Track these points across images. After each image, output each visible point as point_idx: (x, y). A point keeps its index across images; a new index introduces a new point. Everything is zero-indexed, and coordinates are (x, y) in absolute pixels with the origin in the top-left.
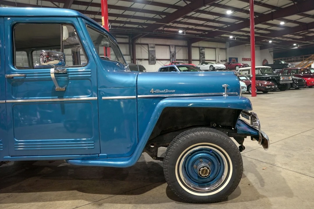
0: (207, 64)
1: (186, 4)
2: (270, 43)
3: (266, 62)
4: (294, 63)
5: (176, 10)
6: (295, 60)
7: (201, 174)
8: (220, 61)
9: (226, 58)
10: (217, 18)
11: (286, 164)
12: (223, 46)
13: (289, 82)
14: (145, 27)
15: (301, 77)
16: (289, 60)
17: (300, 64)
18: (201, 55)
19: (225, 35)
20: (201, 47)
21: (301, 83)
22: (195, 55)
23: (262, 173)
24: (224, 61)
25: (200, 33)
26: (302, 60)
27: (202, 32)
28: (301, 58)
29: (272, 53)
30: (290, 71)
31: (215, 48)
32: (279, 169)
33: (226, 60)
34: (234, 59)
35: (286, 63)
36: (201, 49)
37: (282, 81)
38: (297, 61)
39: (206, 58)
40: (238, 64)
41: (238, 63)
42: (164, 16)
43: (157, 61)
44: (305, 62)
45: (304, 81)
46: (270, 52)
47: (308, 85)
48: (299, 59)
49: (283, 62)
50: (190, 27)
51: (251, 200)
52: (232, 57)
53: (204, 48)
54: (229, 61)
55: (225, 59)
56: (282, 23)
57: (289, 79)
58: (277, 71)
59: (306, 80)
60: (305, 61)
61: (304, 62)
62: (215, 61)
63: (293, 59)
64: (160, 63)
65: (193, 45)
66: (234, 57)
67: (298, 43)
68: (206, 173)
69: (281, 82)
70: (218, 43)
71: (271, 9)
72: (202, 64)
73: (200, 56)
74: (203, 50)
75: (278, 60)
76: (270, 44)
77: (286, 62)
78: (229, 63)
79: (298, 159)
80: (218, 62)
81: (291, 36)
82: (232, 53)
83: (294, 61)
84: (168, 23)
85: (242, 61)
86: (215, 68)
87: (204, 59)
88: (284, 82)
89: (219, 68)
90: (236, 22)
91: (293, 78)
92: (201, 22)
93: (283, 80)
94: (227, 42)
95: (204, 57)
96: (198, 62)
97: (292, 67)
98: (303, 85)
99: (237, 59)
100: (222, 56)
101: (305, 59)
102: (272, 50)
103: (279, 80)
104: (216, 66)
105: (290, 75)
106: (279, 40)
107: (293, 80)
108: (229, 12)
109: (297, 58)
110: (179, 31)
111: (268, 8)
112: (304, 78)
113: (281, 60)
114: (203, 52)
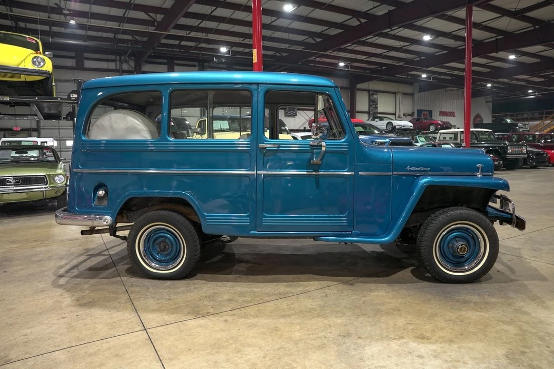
0: (381, 119)
1: (359, 23)
2: (489, 87)
3: (479, 120)
4: (527, 123)
5: (340, 31)
6: (529, 117)
7: (459, 251)
8: (402, 116)
9: (413, 109)
10: (406, 46)
11: (535, 257)
12: (409, 89)
13: (521, 155)
14: (285, 55)
15: (539, 149)
16: (520, 117)
17: (537, 125)
18: (371, 104)
19: (414, 73)
20: (372, 90)
21: (540, 158)
22: (362, 103)
23: (509, 263)
24: (409, 115)
25: (374, 67)
26: (541, 119)
27: (377, 66)
28: (540, 114)
29: (490, 104)
30: (521, 137)
31: (395, 93)
32: (528, 261)
33: (413, 113)
34: (425, 113)
35: (514, 122)
36: (371, 93)
37: (510, 154)
38: (533, 119)
39: (380, 109)
40: (434, 122)
41: (434, 120)
42: (318, 40)
43: (298, 111)
44: (548, 122)
45: (545, 155)
46: (486, 102)
47: (552, 162)
48: (537, 115)
49: (509, 121)
50: (359, 57)
51: (505, 282)
52: (423, 109)
53: (377, 92)
54: (418, 116)
55: (410, 113)
56: (512, 57)
57: (522, 152)
58: (498, 135)
59: (549, 153)
60: (547, 120)
61: (545, 122)
62: (395, 114)
63: (525, 116)
64: (304, 115)
65: (359, 86)
66: (425, 109)
67: (536, 90)
68: (464, 251)
69: (508, 156)
70: (400, 84)
71: (496, 35)
72: (373, 119)
73: (370, 106)
74: (375, 96)
75: (500, 116)
76: (487, 89)
77: (513, 120)
78: (418, 120)
79: (548, 253)
80: (398, 117)
81: (525, 77)
82: (423, 101)
83: (527, 120)
84: (325, 51)
85: (440, 115)
86: (395, 126)
87: (376, 111)
88: (514, 156)
89: (403, 127)
90: (436, 53)
91: (528, 149)
92: (379, 51)
93: (512, 153)
94: (414, 84)
95: (376, 108)
96: (366, 115)
97: (523, 129)
98: (543, 162)
99: (430, 112)
100: (406, 106)
101: (546, 117)
102: (491, 99)
103: (505, 152)
104: (397, 123)
105: (523, 145)
106: (503, 83)
107: (528, 152)
108: (427, 38)
109: (533, 114)
110: (339, 63)
111: (490, 33)
112: (545, 150)
113: (506, 116)
114: (375, 98)
